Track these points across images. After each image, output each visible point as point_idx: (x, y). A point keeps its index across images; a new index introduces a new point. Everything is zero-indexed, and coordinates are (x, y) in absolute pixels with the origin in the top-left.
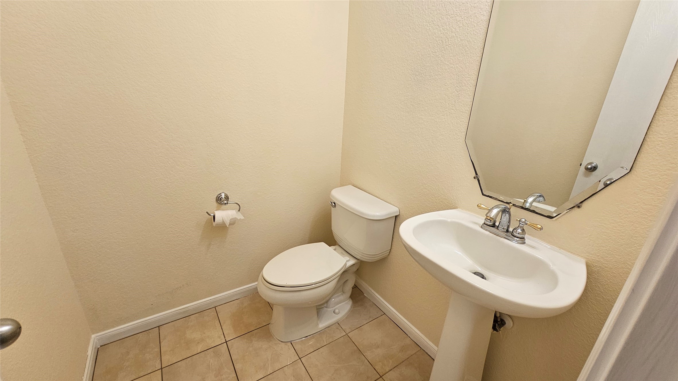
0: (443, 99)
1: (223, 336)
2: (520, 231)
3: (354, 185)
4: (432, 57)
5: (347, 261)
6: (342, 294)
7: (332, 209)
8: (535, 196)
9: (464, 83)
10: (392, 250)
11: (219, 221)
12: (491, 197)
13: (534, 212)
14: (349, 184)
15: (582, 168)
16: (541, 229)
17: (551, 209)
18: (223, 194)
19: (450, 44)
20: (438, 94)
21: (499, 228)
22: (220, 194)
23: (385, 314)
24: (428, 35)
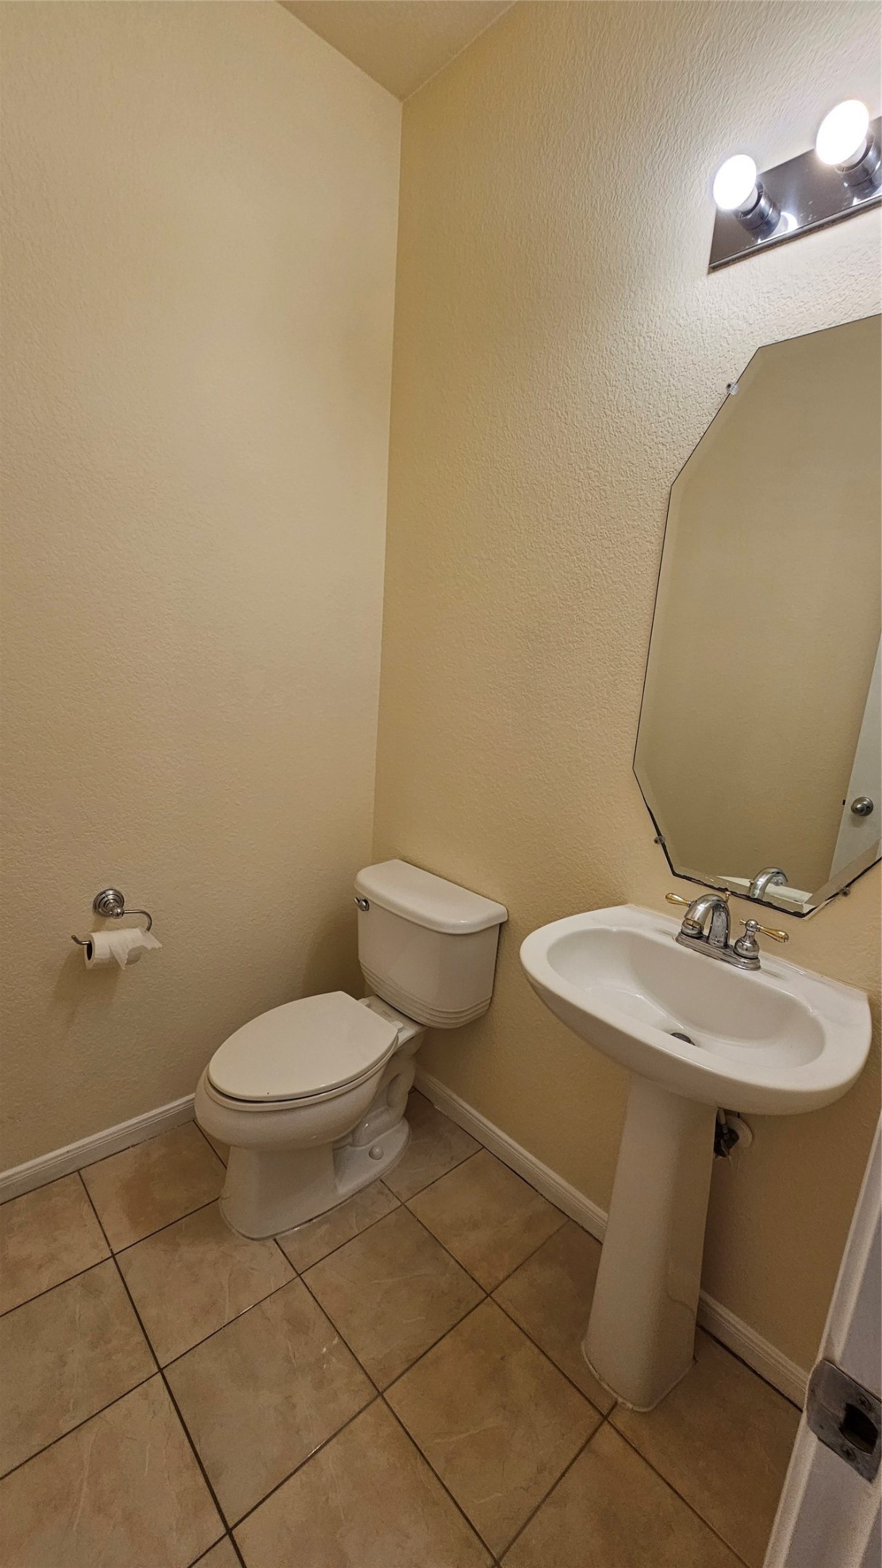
0: (586, 689)
1: (103, 1242)
2: (749, 945)
3: (405, 859)
4: (561, 608)
5: (400, 1030)
6: (386, 1110)
7: (359, 913)
8: (769, 873)
9: (624, 661)
10: (495, 999)
11: (103, 957)
12: (689, 879)
13: (769, 905)
14: (395, 857)
15: (847, 810)
16: (786, 938)
17: (801, 897)
18: (111, 892)
19: (593, 586)
20: (576, 678)
21: (711, 941)
22: (104, 892)
23: (484, 1147)
24: (550, 567)
